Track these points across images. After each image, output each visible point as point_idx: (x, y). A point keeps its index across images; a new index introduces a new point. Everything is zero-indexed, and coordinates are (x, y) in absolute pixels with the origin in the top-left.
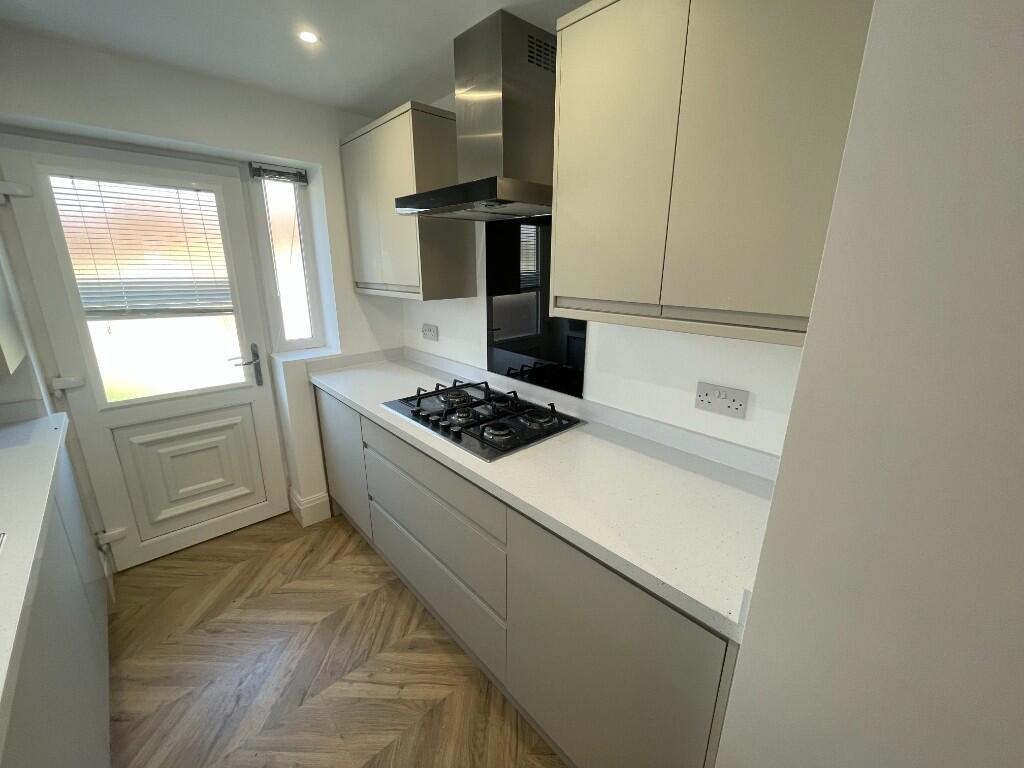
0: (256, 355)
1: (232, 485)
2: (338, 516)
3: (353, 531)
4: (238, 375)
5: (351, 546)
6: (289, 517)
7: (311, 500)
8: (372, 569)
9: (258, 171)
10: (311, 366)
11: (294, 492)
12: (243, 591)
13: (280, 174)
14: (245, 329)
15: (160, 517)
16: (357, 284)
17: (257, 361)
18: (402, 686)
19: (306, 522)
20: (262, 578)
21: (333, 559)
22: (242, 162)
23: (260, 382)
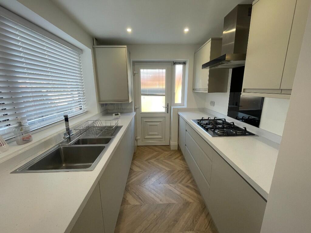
0: (168, 106)
1: (158, 135)
2: (179, 150)
3: (182, 155)
4: (163, 110)
5: (180, 158)
6: (168, 146)
7: (174, 143)
8: (183, 165)
9: (175, 63)
10: (179, 110)
11: (171, 140)
12: (156, 158)
13: (180, 63)
14: (167, 100)
15: (146, 137)
16: (193, 90)
17: (168, 107)
18: (181, 193)
19: (172, 148)
20: (160, 156)
21: (175, 159)
22: (172, 62)
23: (168, 112)
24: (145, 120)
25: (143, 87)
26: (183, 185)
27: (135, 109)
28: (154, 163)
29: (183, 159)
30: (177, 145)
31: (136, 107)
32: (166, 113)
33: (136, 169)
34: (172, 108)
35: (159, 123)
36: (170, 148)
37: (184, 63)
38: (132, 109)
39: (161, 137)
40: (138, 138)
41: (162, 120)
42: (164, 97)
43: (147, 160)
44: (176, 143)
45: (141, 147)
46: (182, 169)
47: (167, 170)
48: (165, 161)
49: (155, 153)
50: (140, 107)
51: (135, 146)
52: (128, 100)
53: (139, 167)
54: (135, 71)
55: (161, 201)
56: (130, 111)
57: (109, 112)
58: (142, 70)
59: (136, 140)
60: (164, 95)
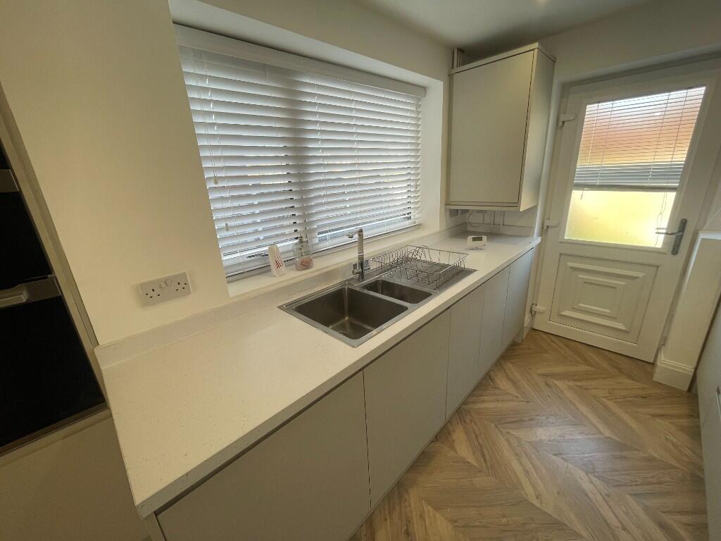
0: (682, 229)
4: (655, 241)
7: (672, 364)
15: (563, 313)
17: (681, 233)
23: (675, 252)
24: (570, 264)
25: (585, 163)
26: (646, 509)
27: (545, 227)
28: (565, 392)
29: (695, 433)
30: (692, 374)
31: (547, 223)
32: (665, 254)
33: (502, 383)
34: (702, 236)
35: (623, 283)
36: (652, 374)
38: (532, 228)
39: (624, 328)
40: (539, 308)
41: (640, 275)
42: (672, 196)
43: (543, 375)
44: (689, 369)
45: (544, 336)
46: (674, 463)
47: (601, 433)
48: (610, 404)
49: (583, 368)
50: (560, 224)
51: (522, 328)
52: (517, 203)
53: (514, 383)
54: (565, 113)
55: (537, 498)
56: (525, 233)
57: (470, 228)
58: (591, 108)
59: (533, 313)
60: (672, 189)
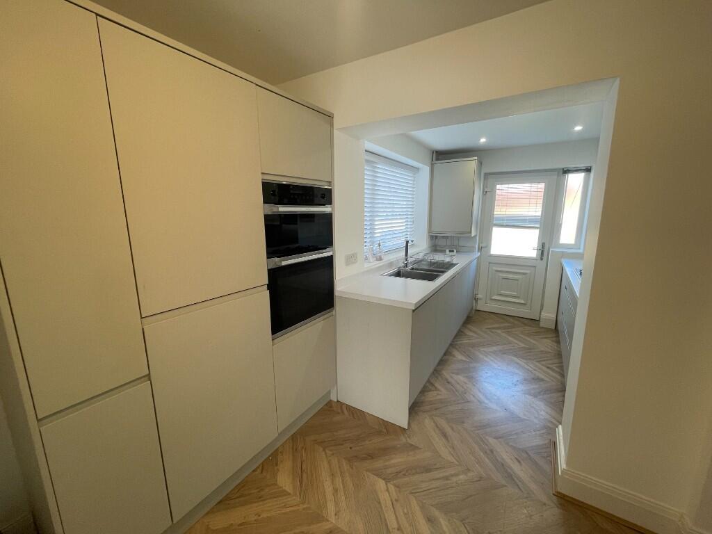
0: (543, 247)
1: (518, 297)
2: (557, 330)
6: (535, 322)
7: (548, 315)
9: (567, 171)
10: (563, 255)
11: (543, 309)
13: (577, 170)
15: (493, 298)
19: (542, 324)
21: (544, 338)
22: (560, 169)
24: (494, 268)
27: (480, 248)
28: (502, 334)
30: (555, 319)
31: (481, 245)
32: (538, 260)
33: (469, 333)
34: (552, 250)
35: (521, 277)
36: (539, 325)
37: (588, 170)
39: (524, 302)
40: (480, 296)
41: (528, 272)
42: (537, 231)
43: (488, 328)
44: (554, 316)
45: (484, 313)
46: (551, 351)
48: (523, 336)
49: (506, 324)
50: (488, 246)
51: (472, 309)
54: (487, 187)
58: (498, 186)
60: (537, 228)
